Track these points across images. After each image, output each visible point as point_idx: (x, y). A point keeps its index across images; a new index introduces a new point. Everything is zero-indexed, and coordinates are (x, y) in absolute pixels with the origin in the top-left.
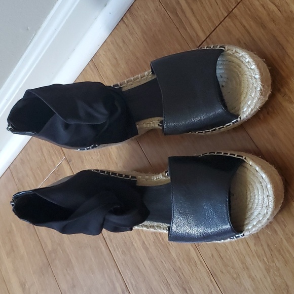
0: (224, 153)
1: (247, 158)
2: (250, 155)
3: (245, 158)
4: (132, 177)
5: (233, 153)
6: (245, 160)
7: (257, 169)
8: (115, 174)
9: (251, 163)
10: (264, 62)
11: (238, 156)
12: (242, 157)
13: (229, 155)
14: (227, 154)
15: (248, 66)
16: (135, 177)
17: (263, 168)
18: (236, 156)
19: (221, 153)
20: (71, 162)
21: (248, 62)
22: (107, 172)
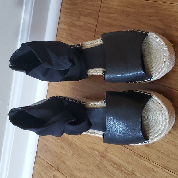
0: (140, 91)
1: (154, 95)
2: (156, 93)
3: (153, 95)
4: (83, 102)
5: (145, 91)
6: (152, 96)
7: (160, 102)
8: (73, 100)
9: (156, 98)
10: (172, 45)
11: (148, 93)
12: (151, 94)
13: (143, 92)
14: (142, 92)
15: (162, 47)
16: (85, 102)
17: (163, 102)
18: (147, 94)
19: (138, 91)
20: (59, 169)
21: (163, 45)
22: (68, 98)
